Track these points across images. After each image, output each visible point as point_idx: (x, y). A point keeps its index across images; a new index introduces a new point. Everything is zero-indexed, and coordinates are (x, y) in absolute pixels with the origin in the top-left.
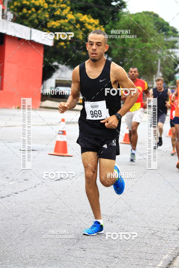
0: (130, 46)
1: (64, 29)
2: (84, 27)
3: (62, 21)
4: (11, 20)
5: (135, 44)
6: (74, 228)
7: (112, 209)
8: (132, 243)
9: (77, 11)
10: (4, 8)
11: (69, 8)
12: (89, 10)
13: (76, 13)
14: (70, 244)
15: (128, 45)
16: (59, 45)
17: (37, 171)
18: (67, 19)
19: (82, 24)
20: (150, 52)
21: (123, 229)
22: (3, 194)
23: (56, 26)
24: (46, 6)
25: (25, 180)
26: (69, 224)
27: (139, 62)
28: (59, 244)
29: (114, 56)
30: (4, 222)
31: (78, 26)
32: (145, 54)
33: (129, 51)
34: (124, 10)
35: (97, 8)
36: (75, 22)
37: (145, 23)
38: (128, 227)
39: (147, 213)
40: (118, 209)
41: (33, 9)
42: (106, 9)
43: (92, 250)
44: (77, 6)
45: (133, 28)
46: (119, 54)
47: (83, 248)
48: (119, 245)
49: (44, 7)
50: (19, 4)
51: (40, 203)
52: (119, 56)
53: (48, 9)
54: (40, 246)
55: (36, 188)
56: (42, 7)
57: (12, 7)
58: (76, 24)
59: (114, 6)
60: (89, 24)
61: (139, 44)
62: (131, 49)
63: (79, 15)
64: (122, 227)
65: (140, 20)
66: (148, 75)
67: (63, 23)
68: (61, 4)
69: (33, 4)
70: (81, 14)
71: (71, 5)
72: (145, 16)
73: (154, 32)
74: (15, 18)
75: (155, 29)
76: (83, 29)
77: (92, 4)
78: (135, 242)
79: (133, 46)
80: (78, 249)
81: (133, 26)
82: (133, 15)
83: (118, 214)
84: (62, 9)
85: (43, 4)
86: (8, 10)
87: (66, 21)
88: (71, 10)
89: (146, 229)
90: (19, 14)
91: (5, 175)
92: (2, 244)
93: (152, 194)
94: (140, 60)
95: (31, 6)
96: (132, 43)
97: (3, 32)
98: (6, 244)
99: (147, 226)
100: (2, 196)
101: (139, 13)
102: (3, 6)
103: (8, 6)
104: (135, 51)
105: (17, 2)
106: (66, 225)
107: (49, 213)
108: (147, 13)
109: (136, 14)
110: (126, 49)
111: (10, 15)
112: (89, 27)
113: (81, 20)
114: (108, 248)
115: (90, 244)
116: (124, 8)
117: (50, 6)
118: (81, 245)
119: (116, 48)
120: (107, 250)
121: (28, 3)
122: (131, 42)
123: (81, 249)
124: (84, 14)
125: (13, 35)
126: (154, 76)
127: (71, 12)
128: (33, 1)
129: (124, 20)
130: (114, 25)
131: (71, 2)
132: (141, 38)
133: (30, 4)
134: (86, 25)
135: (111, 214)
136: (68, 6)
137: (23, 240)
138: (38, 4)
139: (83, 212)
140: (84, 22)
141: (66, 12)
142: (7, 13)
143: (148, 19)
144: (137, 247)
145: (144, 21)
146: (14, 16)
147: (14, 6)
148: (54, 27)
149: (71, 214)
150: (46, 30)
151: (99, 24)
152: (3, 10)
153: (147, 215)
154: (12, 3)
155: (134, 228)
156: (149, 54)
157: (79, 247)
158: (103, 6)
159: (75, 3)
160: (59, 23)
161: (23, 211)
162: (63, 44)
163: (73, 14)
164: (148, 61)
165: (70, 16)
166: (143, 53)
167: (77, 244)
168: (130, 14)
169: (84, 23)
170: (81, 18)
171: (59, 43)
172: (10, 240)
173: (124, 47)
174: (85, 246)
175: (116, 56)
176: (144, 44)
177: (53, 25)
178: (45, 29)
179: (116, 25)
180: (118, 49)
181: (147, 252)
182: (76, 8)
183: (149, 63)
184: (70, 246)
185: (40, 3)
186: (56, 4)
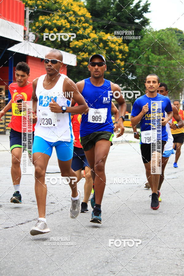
0: (154, 64)
1: (87, 48)
2: (108, 46)
3: (85, 41)
4: (33, 41)
5: (159, 62)
6: (103, 251)
7: (141, 230)
8: (163, 265)
9: (99, 30)
10: (25, 29)
11: (91, 27)
12: (112, 29)
13: (99, 32)
14: (98, 267)
15: (152, 63)
16: (82, 65)
17: (64, 193)
18: (90, 38)
19: (105, 43)
20: (175, 69)
21: (153, 251)
22: (29, 218)
23: (78, 45)
24: (68, 26)
25: (52, 203)
26: (97, 247)
27: (164, 80)
28: (88, 268)
29: (138, 75)
30: (30, 247)
31: (101, 45)
32: (169, 72)
33: (153, 69)
34: (148, 27)
35: (120, 26)
36: (97, 41)
37: (169, 40)
38: (158, 249)
39: (177, 234)
40: (147, 230)
41: (55, 29)
42: (129, 27)
43: (122, 273)
44: (100, 25)
45: (157, 45)
46: (143, 72)
47: (112, 271)
48: (149, 267)
49: (66, 27)
50: (41, 25)
51: (68, 226)
52: (144, 74)
53: (70, 28)
54: (69, 270)
55: (63, 211)
56: (64, 27)
57: (34, 28)
58: (99, 43)
59: (137, 23)
60: (112, 42)
61: (164, 61)
62: (155, 67)
63: (102, 33)
64: (152, 249)
65: (164, 37)
66: (174, 93)
67: (85, 42)
68: (83, 23)
69: (55, 24)
70: (104, 33)
71: (93, 24)
72: (168, 32)
73: (179, 49)
74: (37, 39)
75: (179, 46)
76: (107, 48)
77: (114, 22)
78: (166, 264)
79: (158, 64)
80: (107, 272)
81: (156, 44)
82: (156, 32)
83: (148, 236)
84: (85, 28)
85: (65, 23)
86: (30, 31)
87: (89, 40)
88: (94, 29)
89: (177, 250)
90: (41, 35)
91: (31, 199)
92: (29, 269)
93: (181, 215)
94: (165, 78)
95: (53, 26)
96: (157, 61)
97: (26, 53)
98: (34, 269)
99: (177, 247)
100: (29, 219)
101: (163, 30)
102: (25, 27)
103: (30, 27)
104: (160, 69)
105: (39, 23)
106: (94, 248)
107: (77, 236)
108: (170, 29)
109: (159, 31)
110: (151, 67)
111: (32, 36)
112: (113, 46)
113: (104, 38)
114: (137, 271)
115: (120, 267)
116: (147, 25)
117: (72, 25)
118: (111, 268)
119: (141, 66)
120: (137, 273)
121: (50, 23)
122: (155, 60)
123: (111, 273)
124: (107, 33)
125: (36, 56)
126: (180, 94)
127: (94, 31)
128: (55, 21)
129: (147, 37)
130: (138, 44)
131: (93, 21)
132: (165, 56)
133: (52, 24)
134: (110, 43)
135: (140, 235)
136: (90, 25)
137: (51, 264)
138: (60, 24)
139: (112, 235)
140: (107, 40)
141: (88, 31)
142: (29, 34)
143: (171, 36)
144: (168, 269)
145: (168, 38)
146: (36, 37)
147: (35, 26)
148: (77, 47)
149: (99, 237)
150: (69, 50)
151: (121, 43)
152: (25, 31)
153: (177, 236)
154: (34, 24)
155: (164, 249)
156: (174, 72)
157: (108, 270)
158: (126, 24)
159: (97, 22)
160: (82, 42)
161: (50, 234)
162: (86, 63)
163: (96, 33)
164: (174, 78)
165: (93, 35)
166: (168, 70)
167: (106, 267)
168: (153, 31)
169: (108, 42)
170: (104, 37)
171: (82, 63)
172: (37, 265)
173: (148, 65)
174: (114, 269)
175: (140, 74)
176: (169, 61)
177: (76, 45)
178: (67, 49)
179: (140, 43)
180: (143, 67)
181: (178, 274)
182: (98, 27)
183: (174, 80)
184: (99, 269)
185: (62, 23)
186: (78, 23)
